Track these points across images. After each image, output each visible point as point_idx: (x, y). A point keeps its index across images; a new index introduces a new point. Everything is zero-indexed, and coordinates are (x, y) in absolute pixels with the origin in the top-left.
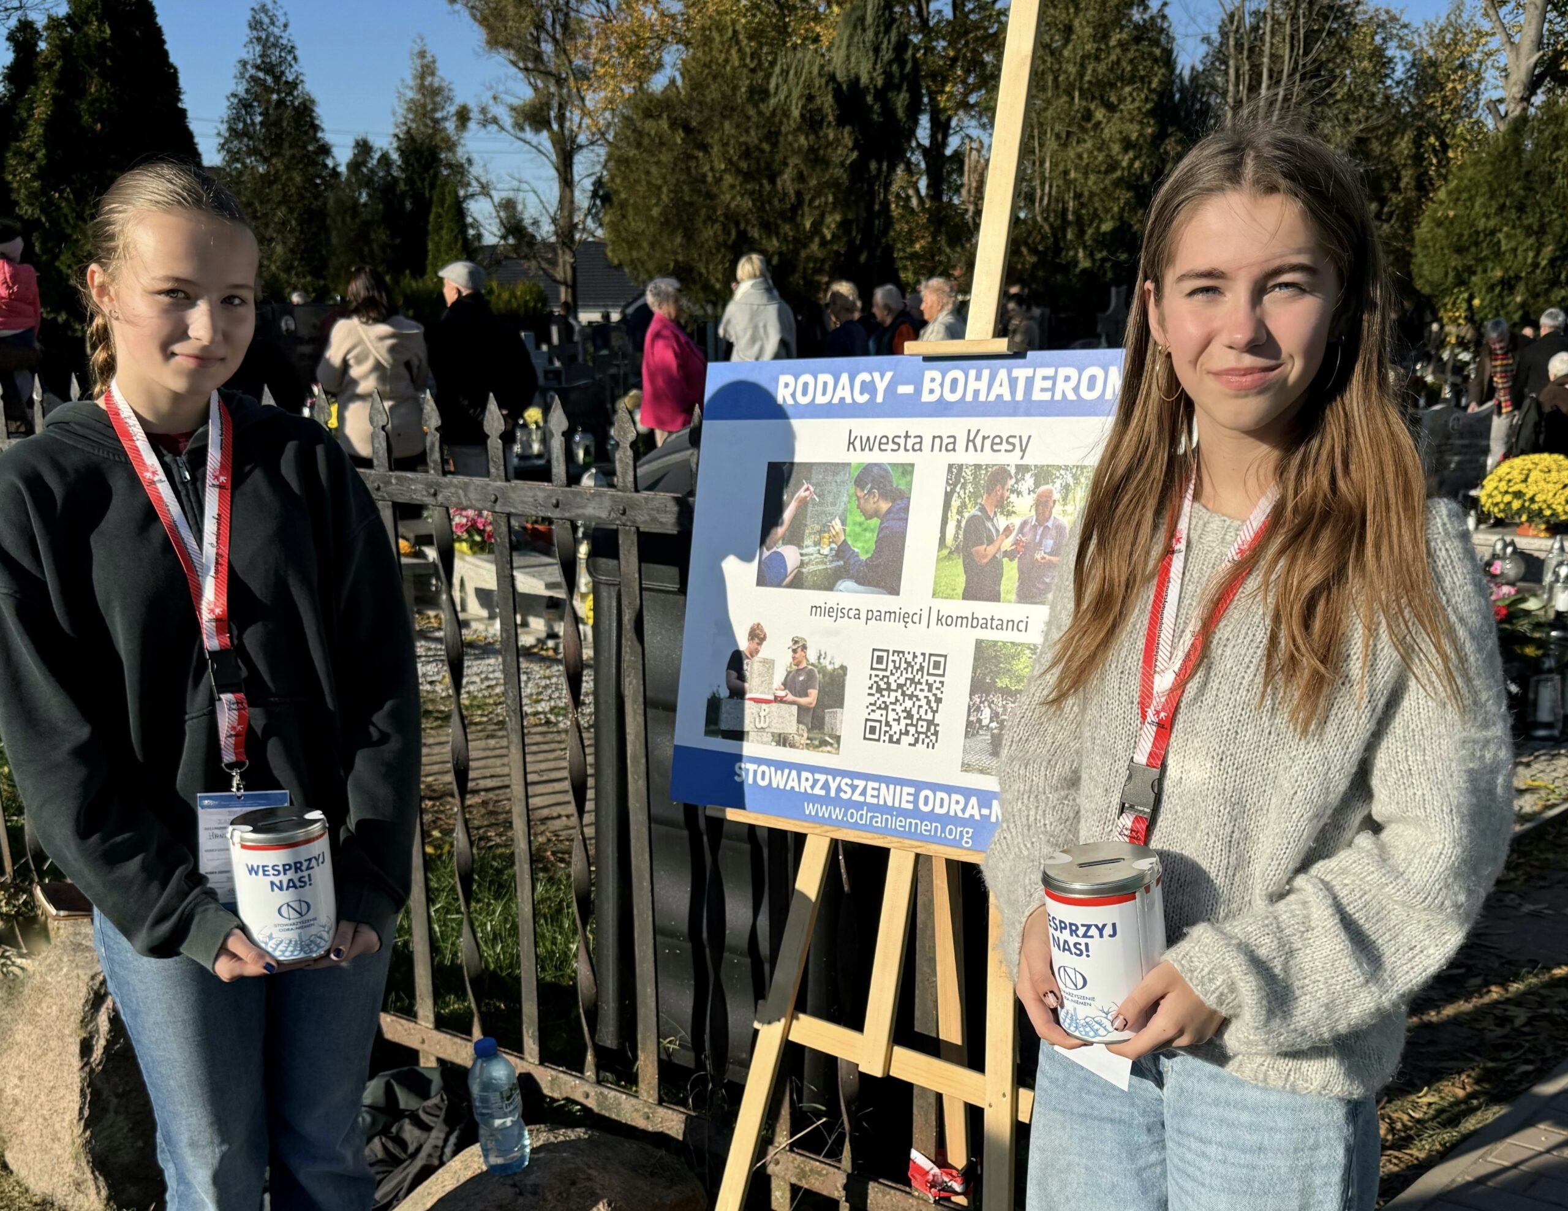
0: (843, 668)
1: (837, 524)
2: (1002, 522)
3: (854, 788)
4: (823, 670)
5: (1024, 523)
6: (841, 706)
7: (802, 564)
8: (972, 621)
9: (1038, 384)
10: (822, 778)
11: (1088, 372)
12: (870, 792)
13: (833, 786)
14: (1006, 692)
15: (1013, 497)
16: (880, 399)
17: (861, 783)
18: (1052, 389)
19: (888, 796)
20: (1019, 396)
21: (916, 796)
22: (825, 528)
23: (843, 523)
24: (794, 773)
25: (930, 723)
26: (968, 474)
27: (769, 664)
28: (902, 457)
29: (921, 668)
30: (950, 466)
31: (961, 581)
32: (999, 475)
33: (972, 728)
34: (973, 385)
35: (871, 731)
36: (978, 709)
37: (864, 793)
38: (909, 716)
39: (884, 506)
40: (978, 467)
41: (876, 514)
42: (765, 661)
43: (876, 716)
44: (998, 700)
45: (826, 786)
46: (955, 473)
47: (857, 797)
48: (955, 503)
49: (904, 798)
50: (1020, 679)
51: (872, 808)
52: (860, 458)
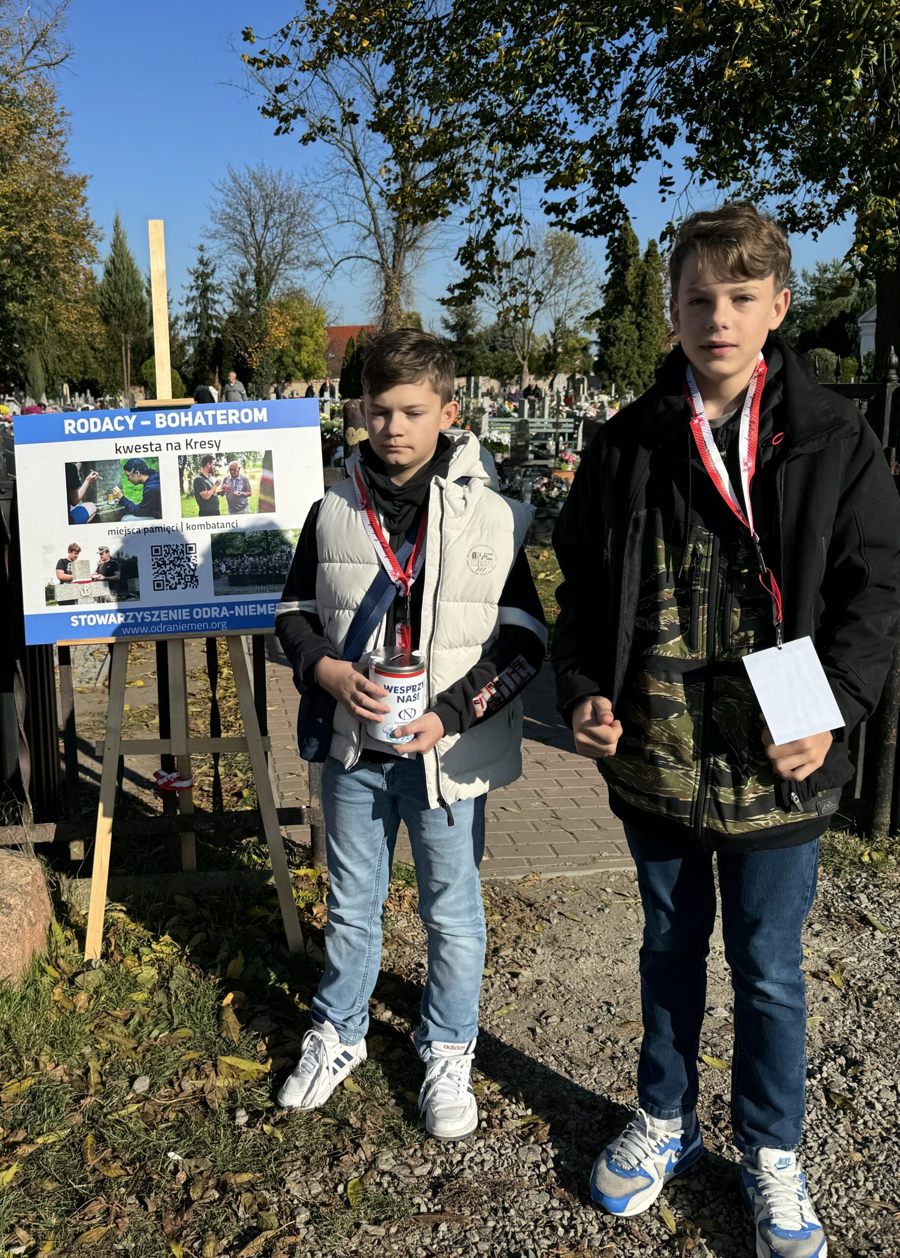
0: (135, 559)
1: (117, 489)
2: (214, 479)
3: (152, 616)
4: (122, 561)
5: (225, 479)
6: (137, 576)
7: (98, 511)
8: (207, 526)
9: (219, 417)
10: (131, 614)
11: (243, 411)
12: (162, 615)
13: (139, 617)
14: (232, 556)
15: (217, 468)
16: (131, 428)
17: (157, 612)
18: (227, 419)
19: (173, 615)
20: (211, 423)
21: (191, 613)
22: (109, 492)
23: (121, 488)
24: (112, 615)
25: (192, 576)
26: (190, 459)
27: (86, 563)
28: (150, 454)
29: (182, 552)
30: (179, 457)
31: (197, 508)
32: (207, 459)
33: (217, 575)
34: (184, 419)
35: (158, 586)
36: (219, 566)
37: (159, 616)
38: (179, 574)
39: (145, 478)
40: (195, 456)
41: (140, 482)
42: (82, 562)
43: (160, 577)
44: (229, 561)
45: (135, 617)
46: (183, 460)
47: (155, 619)
48: (186, 473)
49: (185, 614)
50: (238, 549)
51: (164, 623)
52: (124, 457)
